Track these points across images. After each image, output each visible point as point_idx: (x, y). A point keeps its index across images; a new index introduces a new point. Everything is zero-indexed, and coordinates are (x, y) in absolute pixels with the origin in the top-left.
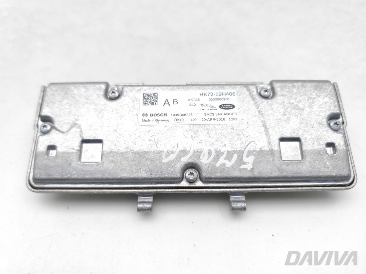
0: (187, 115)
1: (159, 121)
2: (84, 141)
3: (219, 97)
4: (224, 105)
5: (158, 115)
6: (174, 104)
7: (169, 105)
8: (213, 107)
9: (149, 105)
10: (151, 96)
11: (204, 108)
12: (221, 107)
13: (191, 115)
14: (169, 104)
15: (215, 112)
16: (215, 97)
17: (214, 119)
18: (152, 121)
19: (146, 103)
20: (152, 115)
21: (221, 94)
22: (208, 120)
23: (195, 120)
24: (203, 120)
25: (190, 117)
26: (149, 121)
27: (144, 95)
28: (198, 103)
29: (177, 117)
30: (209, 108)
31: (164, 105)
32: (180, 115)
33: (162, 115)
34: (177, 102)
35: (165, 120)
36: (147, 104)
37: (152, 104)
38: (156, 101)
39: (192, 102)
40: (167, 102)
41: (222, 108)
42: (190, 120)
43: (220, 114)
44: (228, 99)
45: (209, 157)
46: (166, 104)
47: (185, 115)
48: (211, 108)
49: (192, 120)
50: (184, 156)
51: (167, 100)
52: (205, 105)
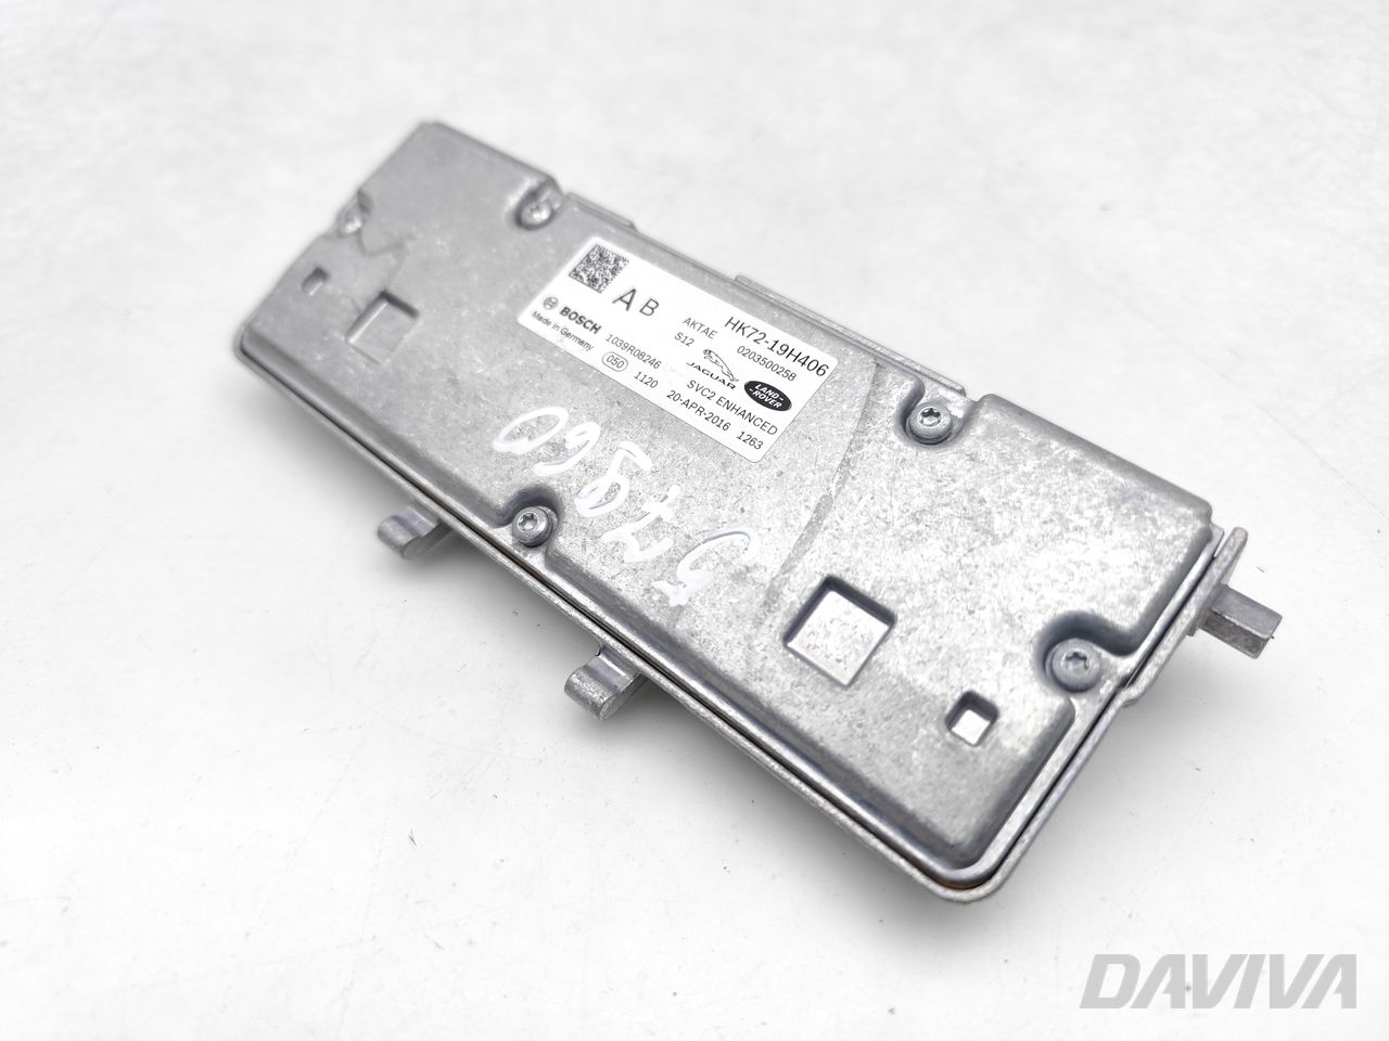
0: (645, 358)
1: (568, 334)
2: (385, 296)
3: (772, 356)
4: (764, 385)
5: (580, 320)
6: (641, 311)
7: (628, 308)
8: (730, 374)
9: (582, 282)
10: (608, 262)
11: (706, 364)
13: (655, 363)
14: (629, 304)
15: (722, 390)
16: (762, 349)
17: (701, 410)
18: (556, 326)
19: (582, 273)
20: (565, 311)
21: (786, 351)
22: (686, 403)
23: (652, 383)
24: (674, 396)
25: (647, 369)
26: (547, 322)
27: (593, 250)
28: (703, 341)
29: (618, 351)
30: (716, 371)
31: (614, 302)
32: (631, 349)
33: (588, 324)
34: (652, 309)
35: (581, 342)
36: (581, 277)
37: (593, 281)
38: (607, 280)
39: (689, 331)
40: (627, 300)
42: (641, 377)
43: (729, 405)
45: (600, 504)
46: (624, 302)
47: (641, 355)
48: (722, 377)
49: (646, 380)
50: (547, 460)
51: (634, 291)
52: (715, 358)
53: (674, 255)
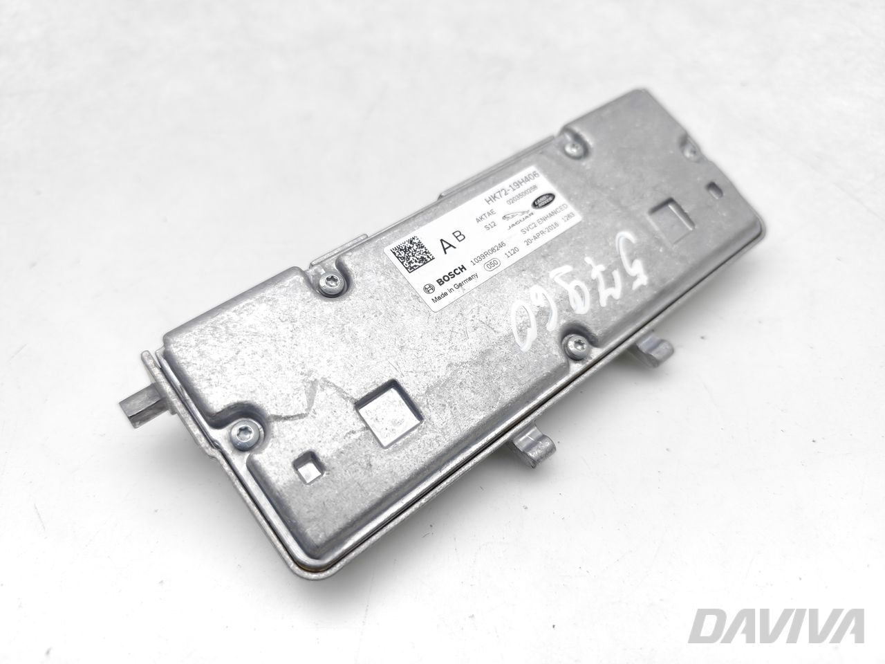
0: (496, 248)
1: (460, 285)
2: (359, 404)
3: (518, 191)
4: (537, 200)
5: (452, 275)
6: (460, 241)
7: (455, 248)
8: (523, 213)
9: (419, 267)
10: (410, 248)
11: (513, 221)
12: (535, 205)
13: (502, 245)
14: (450, 245)
15: (533, 219)
16: (512, 194)
17: (542, 232)
18: (451, 290)
19: (412, 265)
20: (440, 282)
21: (518, 184)
22: (535, 238)
23: (515, 250)
24: (528, 242)
25: (504, 250)
26: (446, 294)
27: (394, 253)
28: (497, 218)
29: (484, 261)
30: (521, 218)
31: (446, 253)
32: (486, 254)
33: (457, 272)
34: (460, 234)
35: (470, 279)
36: (415, 266)
37: (423, 261)
38: (425, 252)
39: (485, 222)
40: (446, 246)
41: (539, 208)
42: (509, 254)
43: (545, 219)
44: (535, 187)
45: (582, 297)
46: (447, 248)
47: (493, 250)
48: (524, 216)
49: (512, 252)
50: (547, 320)
51: (442, 240)
52: (510, 216)
53: (422, 212)
